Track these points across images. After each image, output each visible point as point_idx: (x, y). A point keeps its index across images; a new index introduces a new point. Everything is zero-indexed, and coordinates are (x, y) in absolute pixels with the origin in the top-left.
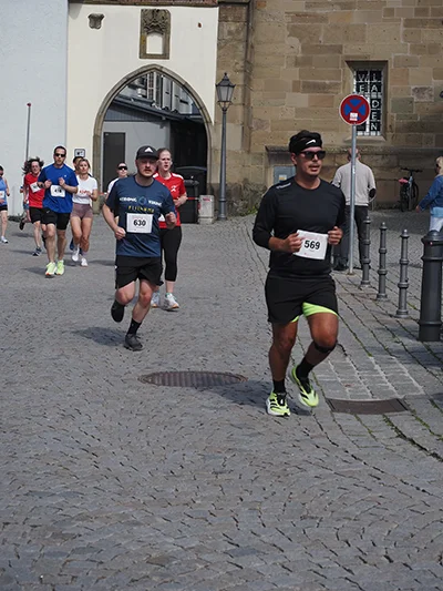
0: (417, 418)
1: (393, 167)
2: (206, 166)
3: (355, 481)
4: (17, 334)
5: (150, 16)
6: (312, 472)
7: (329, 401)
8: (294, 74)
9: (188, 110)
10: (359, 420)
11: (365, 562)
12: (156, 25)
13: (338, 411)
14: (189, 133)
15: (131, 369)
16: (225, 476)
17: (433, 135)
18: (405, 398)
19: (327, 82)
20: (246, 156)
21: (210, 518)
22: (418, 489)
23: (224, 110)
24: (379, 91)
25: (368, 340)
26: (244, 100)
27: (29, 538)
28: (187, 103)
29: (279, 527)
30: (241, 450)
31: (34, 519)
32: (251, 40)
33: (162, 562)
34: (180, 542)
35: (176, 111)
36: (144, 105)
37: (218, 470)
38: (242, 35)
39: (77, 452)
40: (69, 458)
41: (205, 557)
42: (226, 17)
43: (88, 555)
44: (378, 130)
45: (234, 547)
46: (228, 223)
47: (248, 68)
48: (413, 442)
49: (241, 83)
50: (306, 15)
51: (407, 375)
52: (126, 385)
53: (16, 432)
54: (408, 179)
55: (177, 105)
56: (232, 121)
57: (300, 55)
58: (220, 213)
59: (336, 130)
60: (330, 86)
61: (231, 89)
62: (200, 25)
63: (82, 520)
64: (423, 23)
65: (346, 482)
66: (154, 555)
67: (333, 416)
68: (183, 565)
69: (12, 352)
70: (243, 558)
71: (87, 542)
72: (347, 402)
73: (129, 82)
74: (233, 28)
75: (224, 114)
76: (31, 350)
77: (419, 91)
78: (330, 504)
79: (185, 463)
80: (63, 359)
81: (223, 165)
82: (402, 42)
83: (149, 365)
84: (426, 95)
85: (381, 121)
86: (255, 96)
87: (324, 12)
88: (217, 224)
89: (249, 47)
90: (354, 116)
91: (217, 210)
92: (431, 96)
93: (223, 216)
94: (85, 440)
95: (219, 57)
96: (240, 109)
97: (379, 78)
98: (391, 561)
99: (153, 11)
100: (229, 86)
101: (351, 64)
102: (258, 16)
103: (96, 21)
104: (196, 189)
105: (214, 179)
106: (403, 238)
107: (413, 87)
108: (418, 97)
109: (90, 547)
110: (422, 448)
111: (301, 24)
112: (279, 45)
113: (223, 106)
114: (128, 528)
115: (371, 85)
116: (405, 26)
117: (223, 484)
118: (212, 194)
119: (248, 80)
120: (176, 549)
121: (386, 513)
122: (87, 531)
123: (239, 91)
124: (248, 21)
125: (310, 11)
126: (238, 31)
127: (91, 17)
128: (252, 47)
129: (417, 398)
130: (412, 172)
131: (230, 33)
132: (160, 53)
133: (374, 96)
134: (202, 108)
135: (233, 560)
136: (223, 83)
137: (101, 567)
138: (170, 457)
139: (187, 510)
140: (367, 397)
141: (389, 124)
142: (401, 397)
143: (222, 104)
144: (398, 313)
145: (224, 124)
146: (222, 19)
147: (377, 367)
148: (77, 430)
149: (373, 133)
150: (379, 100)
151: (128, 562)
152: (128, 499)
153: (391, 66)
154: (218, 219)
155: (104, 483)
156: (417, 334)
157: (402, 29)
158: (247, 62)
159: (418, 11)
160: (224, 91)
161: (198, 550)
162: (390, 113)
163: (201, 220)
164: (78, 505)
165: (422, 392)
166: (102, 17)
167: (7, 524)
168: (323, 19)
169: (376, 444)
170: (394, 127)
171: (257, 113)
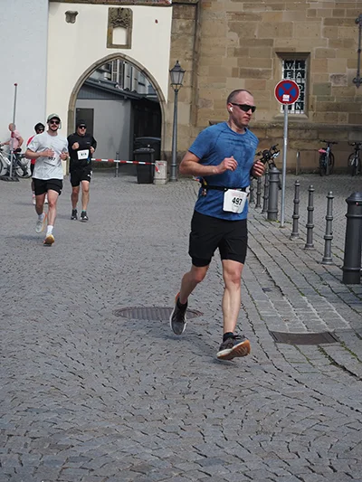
0: (346, 349)
1: (313, 140)
2: (160, 136)
3: (299, 402)
4: (10, 274)
5: (116, 13)
6: (263, 395)
7: (272, 333)
8: (234, 62)
9: (145, 90)
10: (298, 349)
11: (313, 472)
12: (120, 20)
13: (281, 342)
14: (146, 109)
15: (107, 305)
16: (192, 396)
17: (346, 114)
18: (334, 332)
19: (261, 69)
20: (193, 128)
21: (181, 432)
22: (352, 409)
23: (176, 91)
24: (303, 77)
25: (301, 282)
26: (192, 83)
27: (29, 448)
28: (144, 85)
29: (239, 440)
30: (202, 375)
31: (33, 432)
32: (199, 33)
33: (143, 470)
34: (157, 453)
35: (135, 92)
36: (109, 86)
37: (184, 391)
38: (191, 30)
39: (66, 375)
40: (59, 380)
41: (178, 466)
42: (179, 15)
43: (81, 464)
44: (302, 109)
45: (203, 458)
46: (178, 184)
47: (196, 57)
48: (345, 369)
49: (191, 69)
50: (244, 14)
51: (336, 312)
52: (103, 318)
53: (14, 357)
54: (326, 150)
55: (136, 87)
56: (183, 100)
57: (238, 47)
58: (171, 175)
59: (267, 108)
60: (263, 73)
61: (182, 74)
62: (156, 21)
63: (73, 433)
64: (340, 22)
65: (293, 402)
66: (136, 464)
67: (276, 346)
68: (161, 473)
69: (7, 289)
70: (211, 467)
71: (79, 452)
72: (287, 334)
73: (97, 67)
74: (184, 24)
75: (176, 94)
76: (22, 288)
77: (336, 77)
78: (280, 421)
79: (156, 385)
80: (49, 295)
81: (174, 136)
82: (322, 37)
83: (121, 301)
84: (342, 81)
85: (304, 101)
86: (201, 80)
87: (259, 12)
88: (169, 184)
89: (196, 39)
90: (286, 97)
91: (169, 173)
92: (345, 81)
93: (174, 178)
94: (72, 364)
95: (172, 47)
96: (189, 91)
97: (303, 66)
98: (335, 471)
99: (118, 9)
100: (180, 71)
101: (280, 54)
102: (204, 14)
103: (71, 16)
104: (152, 155)
105: (167, 147)
106: (329, 198)
107: (331, 74)
108: (335, 83)
109: (82, 456)
110: (352, 374)
111: (239, 22)
112: (222, 38)
113: (175, 88)
114: (113, 440)
115: (297, 72)
116: (325, 24)
117: (189, 403)
118: (165, 160)
119: (195, 67)
120: (154, 458)
121: (327, 429)
122: (79, 442)
123: (188, 76)
124: (196, 18)
125: (247, 11)
126: (188, 27)
127: (67, 13)
128: (199, 40)
129: (345, 331)
130: (329, 144)
131: (181, 28)
132: (124, 43)
133: (299, 81)
134: (158, 89)
135: (202, 469)
136: (175, 69)
137: (92, 473)
138: (144, 379)
139: (160, 425)
140: (303, 330)
141: (310, 104)
142: (332, 331)
143: (174, 86)
144: (324, 260)
145: (176, 103)
146: (175, 17)
147: (309, 305)
148: (65, 356)
149: (298, 112)
150: (303, 85)
151: (114, 469)
152: (111, 415)
153: (313, 57)
154: (170, 180)
155: (90, 402)
156: (341, 278)
157: (323, 27)
158: (195, 52)
159: (335, 13)
160: (176, 76)
161: (172, 460)
162: (311, 96)
163: (156, 182)
164: (69, 420)
165: (349, 327)
166: (76, 14)
167: (11, 436)
168: (258, 17)
169: (313, 370)
170: (315, 107)
171: (203, 94)
